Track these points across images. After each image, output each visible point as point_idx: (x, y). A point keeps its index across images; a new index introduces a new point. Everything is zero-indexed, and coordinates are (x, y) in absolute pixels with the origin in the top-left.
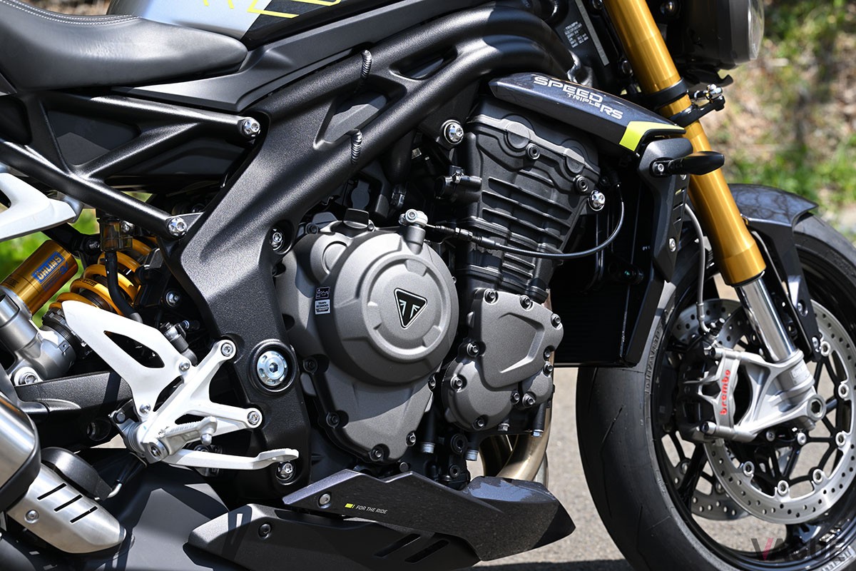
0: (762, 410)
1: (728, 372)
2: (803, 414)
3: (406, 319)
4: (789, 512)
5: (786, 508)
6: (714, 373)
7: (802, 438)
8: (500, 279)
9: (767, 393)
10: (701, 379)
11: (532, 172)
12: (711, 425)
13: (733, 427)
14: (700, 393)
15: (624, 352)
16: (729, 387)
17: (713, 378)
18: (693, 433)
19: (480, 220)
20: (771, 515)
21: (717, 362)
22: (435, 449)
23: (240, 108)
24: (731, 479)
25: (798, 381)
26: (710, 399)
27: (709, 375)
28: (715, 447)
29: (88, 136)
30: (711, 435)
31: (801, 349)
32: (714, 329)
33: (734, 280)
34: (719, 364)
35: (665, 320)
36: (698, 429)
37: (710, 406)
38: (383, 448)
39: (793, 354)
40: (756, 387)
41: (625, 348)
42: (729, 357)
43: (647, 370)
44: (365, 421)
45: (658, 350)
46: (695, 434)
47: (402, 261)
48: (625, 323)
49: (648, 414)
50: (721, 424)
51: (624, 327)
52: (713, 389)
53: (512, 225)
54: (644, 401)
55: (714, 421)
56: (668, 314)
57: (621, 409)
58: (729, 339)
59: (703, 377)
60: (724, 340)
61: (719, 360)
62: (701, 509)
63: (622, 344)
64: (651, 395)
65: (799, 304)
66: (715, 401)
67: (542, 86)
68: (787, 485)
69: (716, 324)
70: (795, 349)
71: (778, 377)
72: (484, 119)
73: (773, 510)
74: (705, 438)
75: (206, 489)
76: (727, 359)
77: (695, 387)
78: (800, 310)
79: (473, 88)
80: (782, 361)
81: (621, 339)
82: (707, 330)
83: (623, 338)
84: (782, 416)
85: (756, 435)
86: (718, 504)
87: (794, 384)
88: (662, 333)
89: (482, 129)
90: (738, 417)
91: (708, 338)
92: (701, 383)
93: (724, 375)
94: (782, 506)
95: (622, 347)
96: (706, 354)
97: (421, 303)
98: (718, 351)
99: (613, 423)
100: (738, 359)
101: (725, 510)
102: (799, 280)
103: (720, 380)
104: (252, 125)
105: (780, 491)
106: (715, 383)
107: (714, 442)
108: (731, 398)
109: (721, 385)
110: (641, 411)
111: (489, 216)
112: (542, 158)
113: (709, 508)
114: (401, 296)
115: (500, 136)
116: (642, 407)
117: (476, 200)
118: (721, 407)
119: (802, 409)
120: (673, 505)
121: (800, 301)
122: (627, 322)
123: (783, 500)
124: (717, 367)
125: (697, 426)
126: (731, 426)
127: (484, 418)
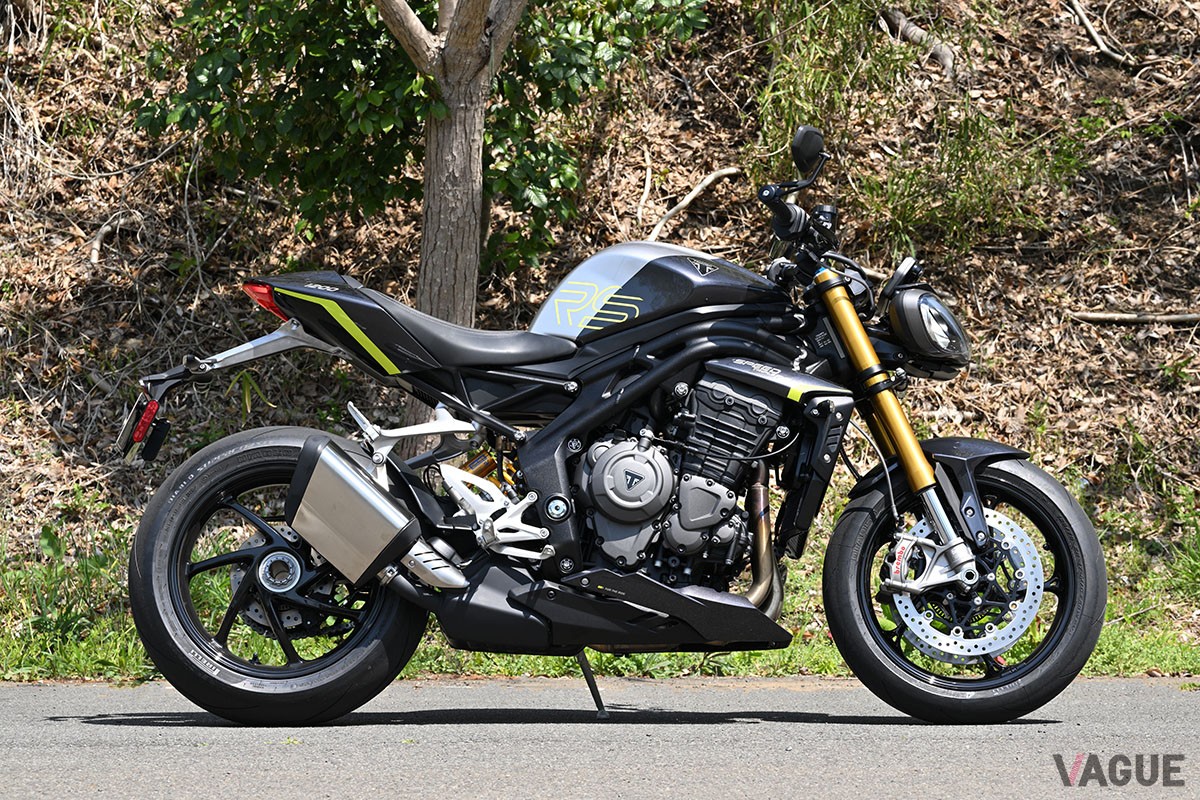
0: (932, 574)
1: (904, 548)
2: (957, 579)
3: (630, 486)
6: (893, 547)
8: (701, 470)
9: (936, 563)
11: (730, 413)
12: (887, 580)
13: (905, 583)
14: (886, 561)
16: (905, 559)
17: (893, 551)
19: (694, 438)
21: (896, 542)
22: (662, 565)
23: (569, 377)
25: (956, 557)
26: (889, 564)
29: (488, 391)
30: (889, 587)
34: (898, 543)
36: (883, 583)
38: (622, 558)
39: (954, 540)
40: (928, 559)
42: (906, 539)
44: (614, 542)
47: (633, 456)
50: (894, 580)
53: (713, 441)
55: (890, 578)
61: (898, 540)
66: (892, 565)
67: (739, 365)
70: (958, 537)
71: (945, 555)
72: (702, 383)
75: (524, 572)
76: (904, 541)
78: (970, 514)
79: (696, 365)
80: (947, 544)
85: (922, 589)
87: (953, 559)
89: (700, 388)
92: (887, 555)
93: (900, 550)
97: (641, 478)
98: (898, 535)
100: (913, 540)
102: (972, 495)
103: (897, 553)
104: (573, 386)
106: (894, 555)
108: (906, 565)
109: (897, 555)
111: (700, 436)
112: (735, 404)
114: (627, 473)
115: (709, 392)
117: (692, 427)
118: (895, 569)
119: (958, 576)
121: (968, 507)
124: (895, 544)
126: (902, 582)
127: (682, 546)
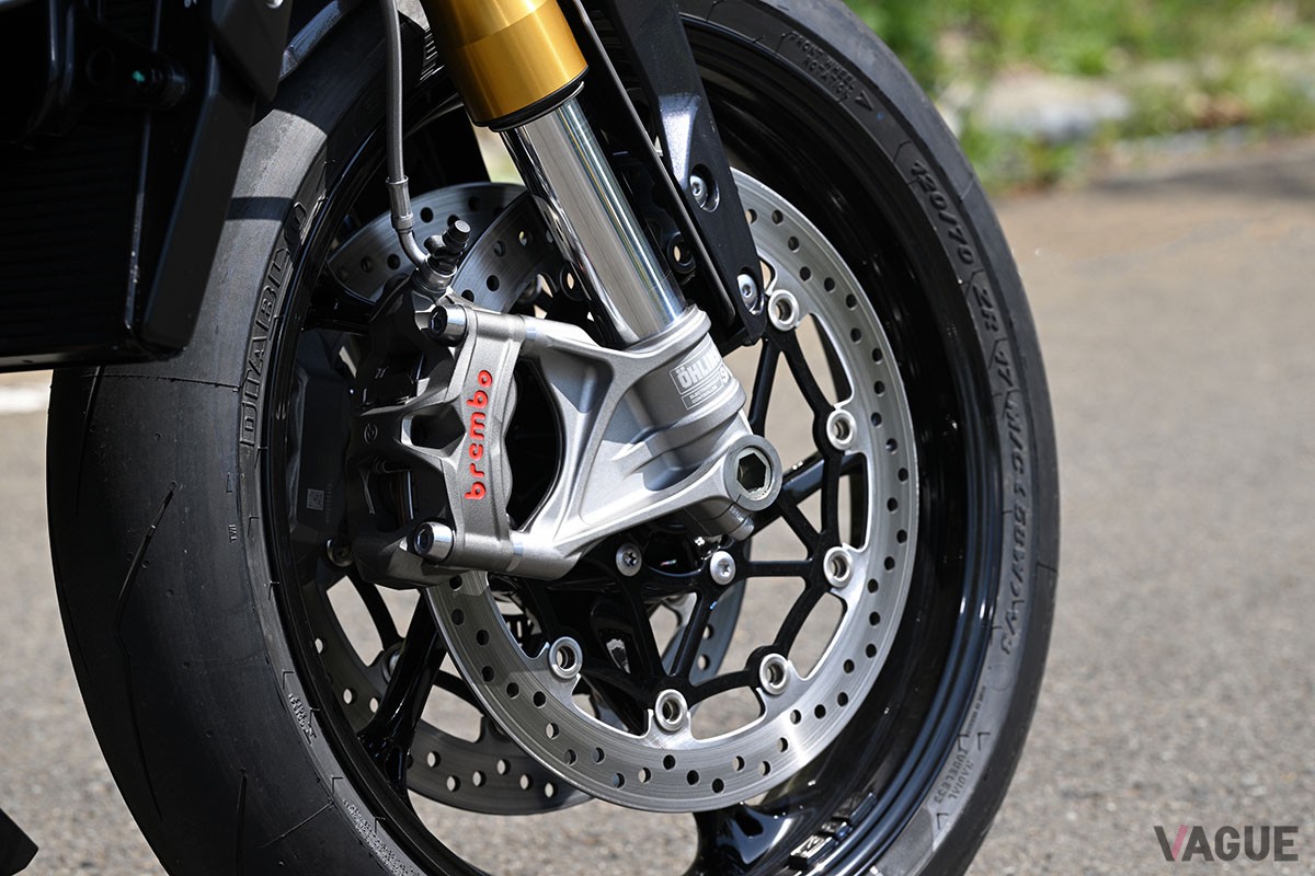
0: (593, 485)
1: (486, 377)
2: (713, 493)
4: (692, 777)
5: (681, 767)
6: (445, 379)
7: (724, 565)
9: (604, 437)
10: (408, 401)
12: (441, 532)
13: (507, 537)
14: (406, 441)
15: (139, 313)
16: (488, 421)
17: (442, 396)
18: (389, 556)
20: (638, 789)
21: (452, 350)
24: (513, 689)
25: (696, 398)
26: (433, 456)
27: (430, 386)
28: (462, 596)
30: (442, 562)
31: (701, 307)
32: (440, 251)
33: (498, 110)
34: (458, 354)
35: (298, 232)
36: (404, 546)
37: (436, 477)
39: (678, 319)
40: (574, 421)
41: (141, 300)
42: (486, 333)
43: (244, 380)
45: (280, 319)
46: (394, 559)
48: (138, 226)
49: (251, 507)
50: (470, 529)
51: (137, 239)
52: (442, 427)
54: (239, 471)
55: (449, 522)
56: (305, 214)
57: (171, 494)
58: (492, 284)
59: (414, 394)
60: (479, 289)
61: (459, 341)
62: (451, 783)
63: (132, 290)
64: (263, 452)
65: (694, 179)
66: (451, 463)
68: (683, 702)
69: (445, 238)
70: (685, 307)
71: (639, 388)
73: (642, 775)
74: (425, 573)
76: (479, 340)
77: (391, 425)
78: (698, 195)
80: (647, 341)
81: (126, 276)
82: (422, 256)
83: (135, 271)
84: (655, 500)
85: (577, 557)
86: (501, 767)
87: (685, 407)
88: (290, 269)
90: (523, 508)
91: (425, 281)
92: (407, 411)
93: (475, 385)
94: (669, 762)
95: (130, 302)
96: (421, 326)
98: (455, 316)
99: (149, 538)
100: (516, 337)
101: (524, 782)
102: (692, 108)
103: (463, 402)
105: (661, 718)
106: (449, 411)
107: (456, 582)
108: (496, 450)
109: (466, 413)
110: (231, 499)
113: (477, 779)
116: (233, 487)
118: (468, 479)
119: (713, 480)
120: (339, 772)
121: (694, 169)
122: (143, 225)
123: (671, 744)
124: (453, 361)
125: (401, 537)
126: (499, 533)
